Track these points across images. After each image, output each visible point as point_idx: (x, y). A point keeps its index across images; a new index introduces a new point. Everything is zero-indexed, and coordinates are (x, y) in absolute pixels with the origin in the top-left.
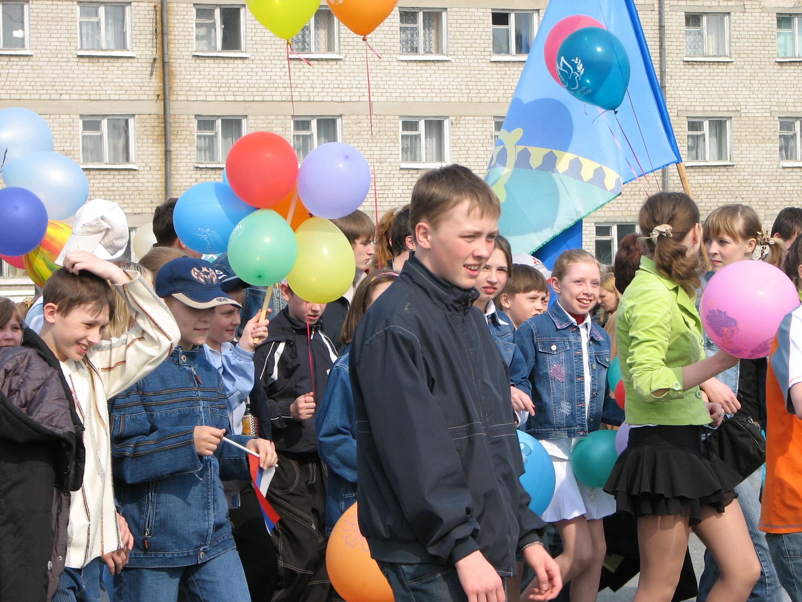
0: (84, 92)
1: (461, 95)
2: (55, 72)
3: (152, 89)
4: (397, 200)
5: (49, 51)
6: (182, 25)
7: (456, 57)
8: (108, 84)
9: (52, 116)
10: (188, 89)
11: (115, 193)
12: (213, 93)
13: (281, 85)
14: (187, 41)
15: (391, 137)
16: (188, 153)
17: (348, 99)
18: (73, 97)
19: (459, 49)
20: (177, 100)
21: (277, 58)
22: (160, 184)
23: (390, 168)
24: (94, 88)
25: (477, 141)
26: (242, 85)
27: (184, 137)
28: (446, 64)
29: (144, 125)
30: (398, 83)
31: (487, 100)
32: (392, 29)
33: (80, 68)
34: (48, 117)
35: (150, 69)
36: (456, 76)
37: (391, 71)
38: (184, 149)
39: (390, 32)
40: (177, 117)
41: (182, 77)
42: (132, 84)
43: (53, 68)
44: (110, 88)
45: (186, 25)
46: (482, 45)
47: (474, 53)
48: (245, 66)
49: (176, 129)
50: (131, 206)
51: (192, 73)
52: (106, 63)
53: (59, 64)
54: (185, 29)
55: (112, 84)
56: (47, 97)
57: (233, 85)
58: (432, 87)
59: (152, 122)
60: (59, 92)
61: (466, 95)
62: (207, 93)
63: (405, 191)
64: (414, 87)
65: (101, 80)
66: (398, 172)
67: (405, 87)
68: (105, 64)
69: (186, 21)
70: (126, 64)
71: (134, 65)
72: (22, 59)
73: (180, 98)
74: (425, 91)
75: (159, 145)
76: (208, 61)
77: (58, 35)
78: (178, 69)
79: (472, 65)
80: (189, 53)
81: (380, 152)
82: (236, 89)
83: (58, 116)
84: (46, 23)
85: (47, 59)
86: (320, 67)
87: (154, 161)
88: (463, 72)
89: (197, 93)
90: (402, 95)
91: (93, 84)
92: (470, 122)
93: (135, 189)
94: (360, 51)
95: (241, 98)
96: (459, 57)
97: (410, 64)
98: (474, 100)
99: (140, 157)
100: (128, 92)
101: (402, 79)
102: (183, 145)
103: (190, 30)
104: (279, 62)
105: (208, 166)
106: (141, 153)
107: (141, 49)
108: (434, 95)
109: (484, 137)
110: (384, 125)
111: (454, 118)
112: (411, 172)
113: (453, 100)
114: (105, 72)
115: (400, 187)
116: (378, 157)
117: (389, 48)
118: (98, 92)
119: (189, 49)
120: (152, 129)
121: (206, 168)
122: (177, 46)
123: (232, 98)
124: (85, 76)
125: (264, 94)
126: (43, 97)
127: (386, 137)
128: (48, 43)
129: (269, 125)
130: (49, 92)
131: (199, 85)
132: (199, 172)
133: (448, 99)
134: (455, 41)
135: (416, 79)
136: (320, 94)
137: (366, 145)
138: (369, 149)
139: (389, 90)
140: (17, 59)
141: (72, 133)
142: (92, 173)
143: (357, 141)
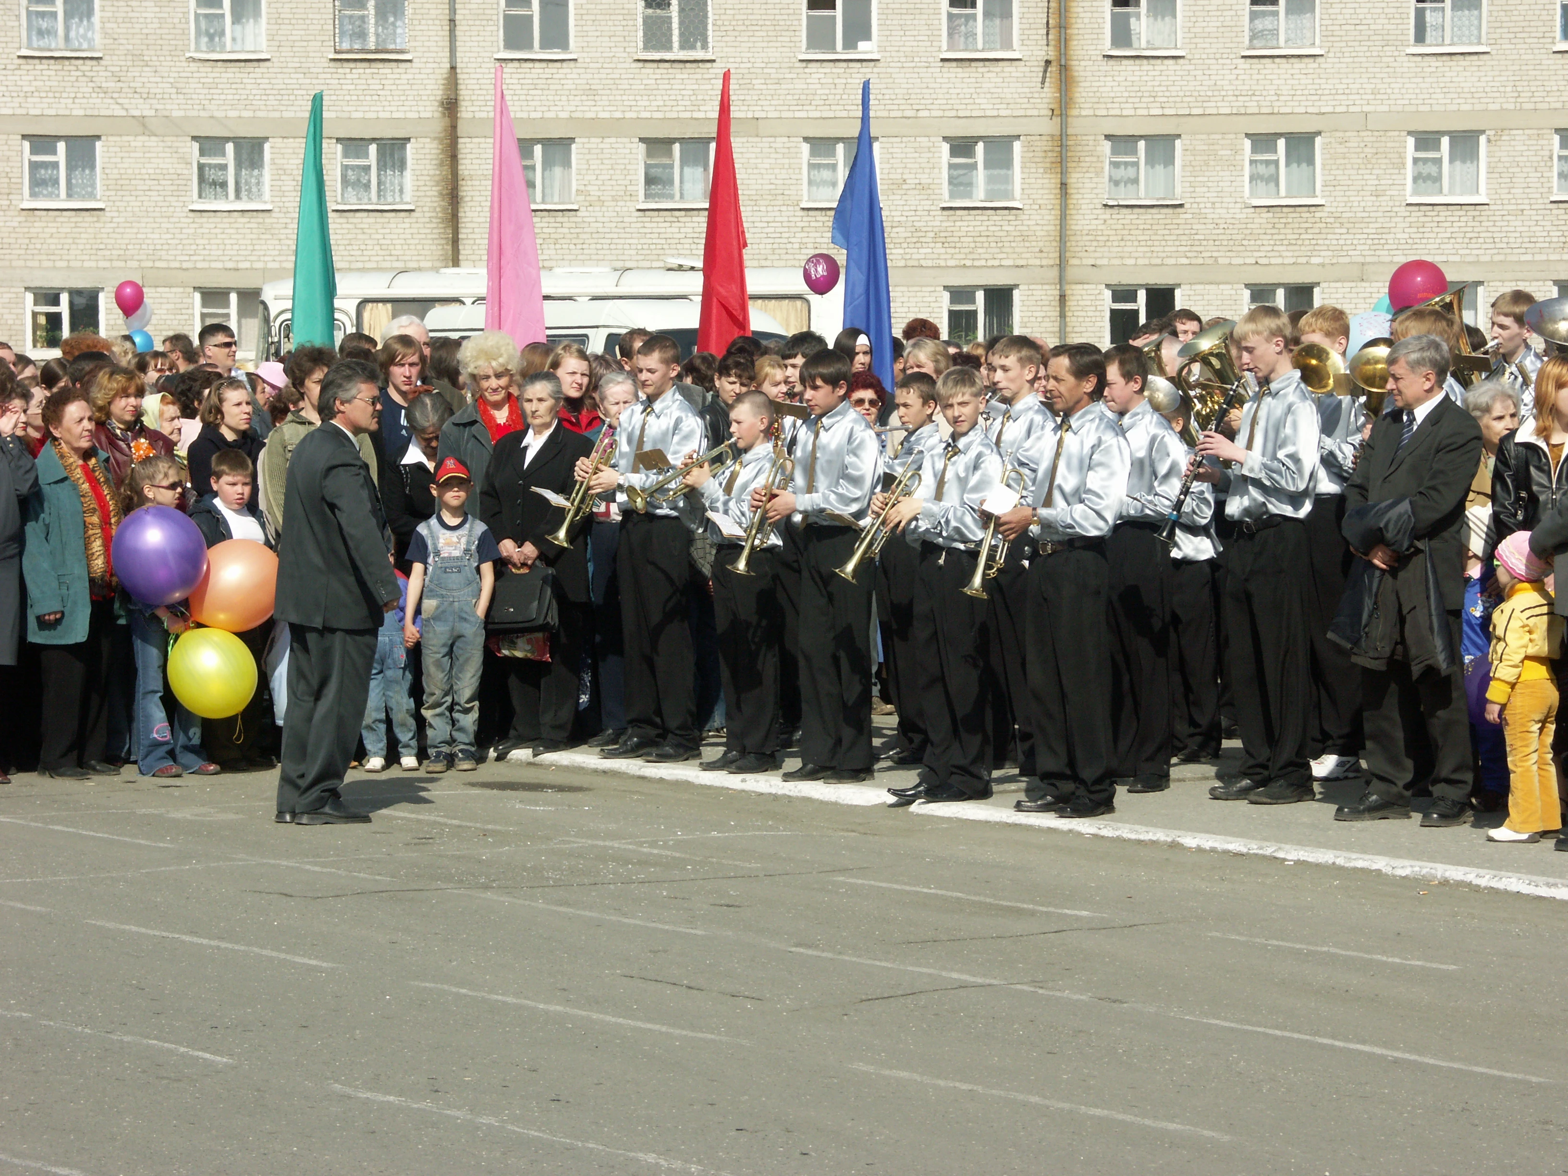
0: (949, 107)
1: (1504, 100)
2: (910, 81)
3: (1045, 100)
4: (1400, 247)
5: (902, 54)
6: (1089, 15)
7: (1498, 47)
8: (982, 96)
9: (904, 139)
10: (1096, 100)
11: (990, 239)
12: (1131, 105)
13: (1230, 93)
14: (1095, 36)
15: (1393, 161)
16: (1094, 185)
17: (1330, 109)
18: (935, 113)
19: (1504, 36)
20: (1080, 116)
21: (1225, 56)
22: (1053, 228)
23: (1391, 204)
24: (964, 101)
25: (1528, 164)
26: (1174, 94)
27: (1088, 164)
28: (1481, 56)
29: (1032, 149)
30: (1406, 86)
31: (1545, 106)
32: (1400, 10)
33: (945, 75)
34: (898, 139)
35: (1041, 74)
36: (1497, 73)
37: (1398, 70)
38: (1088, 180)
39: (1397, 16)
40: (1079, 138)
41: (1088, 84)
42: (1016, 96)
43: (907, 76)
44: (985, 101)
45: (1095, 15)
46: (1540, 29)
47: (1527, 40)
48: (1178, 67)
49: (1079, 154)
50: (1011, 256)
51: (1102, 79)
52: (981, 68)
53: (916, 70)
54: (1093, 20)
55: (989, 96)
56: (899, 114)
57: (1160, 94)
58: (1459, 90)
59: (1043, 144)
60: (915, 107)
61: (1513, 100)
62: (1123, 106)
63: (1413, 236)
64: (1431, 91)
65: (973, 90)
66: (1403, 209)
67: (1418, 91)
68: (980, 70)
69: (1094, 9)
70: (1008, 68)
71: (1020, 69)
72: (864, 64)
73: (1084, 113)
74: (1448, 96)
75: (1053, 176)
76: (1125, 62)
77: (916, 33)
78: (1082, 74)
79: (1523, 57)
80: (1098, 52)
81: (1376, 182)
82: (1165, 99)
83: (913, 139)
84: (899, 17)
85: (899, 65)
86: (1289, 66)
87: (1045, 197)
88: (1510, 68)
89: (1109, 106)
90: (1412, 102)
91: (961, 96)
92: (1517, 138)
93: (1018, 234)
94: (1350, 44)
95: (1172, 112)
96: (1504, 47)
97: (1427, 58)
98: (1526, 106)
99: (1026, 192)
100: (1011, 106)
101: (1413, 80)
102: (1087, 175)
103: (1100, 20)
104: (1229, 61)
105: (1121, 203)
106: (1026, 186)
107: (1031, 48)
108: (1463, 101)
109: (1539, 158)
110: (1383, 144)
111: (1492, 133)
112: (1422, 208)
113: (1491, 107)
114: (979, 80)
115: (1406, 230)
116: (1374, 188)
117: (1394, 37)
118: (969, 107)
119: (1099, 47)
120: (1043, 154)
121: (1118, 206)
122: (1082, 42)
123: (1159, 112)
124: (951, 85)
125: (1205, 104)
126: (893, 114)
127: (1387, 161)
128: (902, 43)
129: (1211, 147)
130: (902, 107)
131: (1112, 95)
132: (1109, 211)
133: (1483, 107)
134: (1499, 24)
135: (1435, 80)
136: (1288, 103)
137: (1355, 172)
138: (1360, 177)
139: (1392, 96)
140: (858, 65)
141: (932, 161)
142: (959, 212)
143: (1341, 167)
